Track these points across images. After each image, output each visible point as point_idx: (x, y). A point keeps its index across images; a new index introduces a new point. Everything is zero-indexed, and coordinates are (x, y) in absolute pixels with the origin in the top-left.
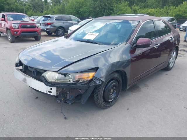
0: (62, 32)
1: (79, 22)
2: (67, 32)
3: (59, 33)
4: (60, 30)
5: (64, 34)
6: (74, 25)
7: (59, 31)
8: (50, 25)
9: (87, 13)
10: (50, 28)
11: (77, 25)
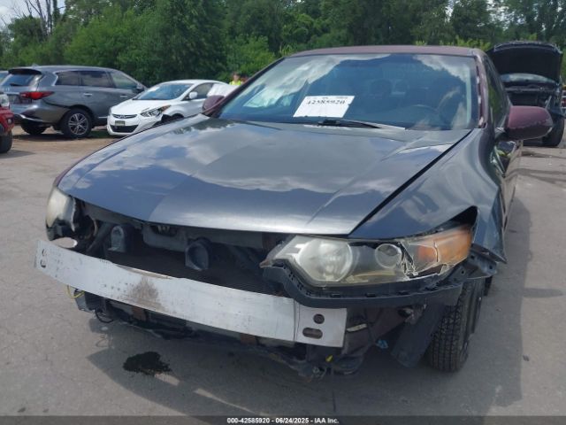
0: (83, 124)
1: (140, 91)
2: (105, 122)
3: (73, 128)
4: (76, 116)
5: (89, 130)
6: (124, 100)
7: (73, 120)
8: (40, 101)
9: (141, 70)
10: (37, 110)
11: (136, 99)
